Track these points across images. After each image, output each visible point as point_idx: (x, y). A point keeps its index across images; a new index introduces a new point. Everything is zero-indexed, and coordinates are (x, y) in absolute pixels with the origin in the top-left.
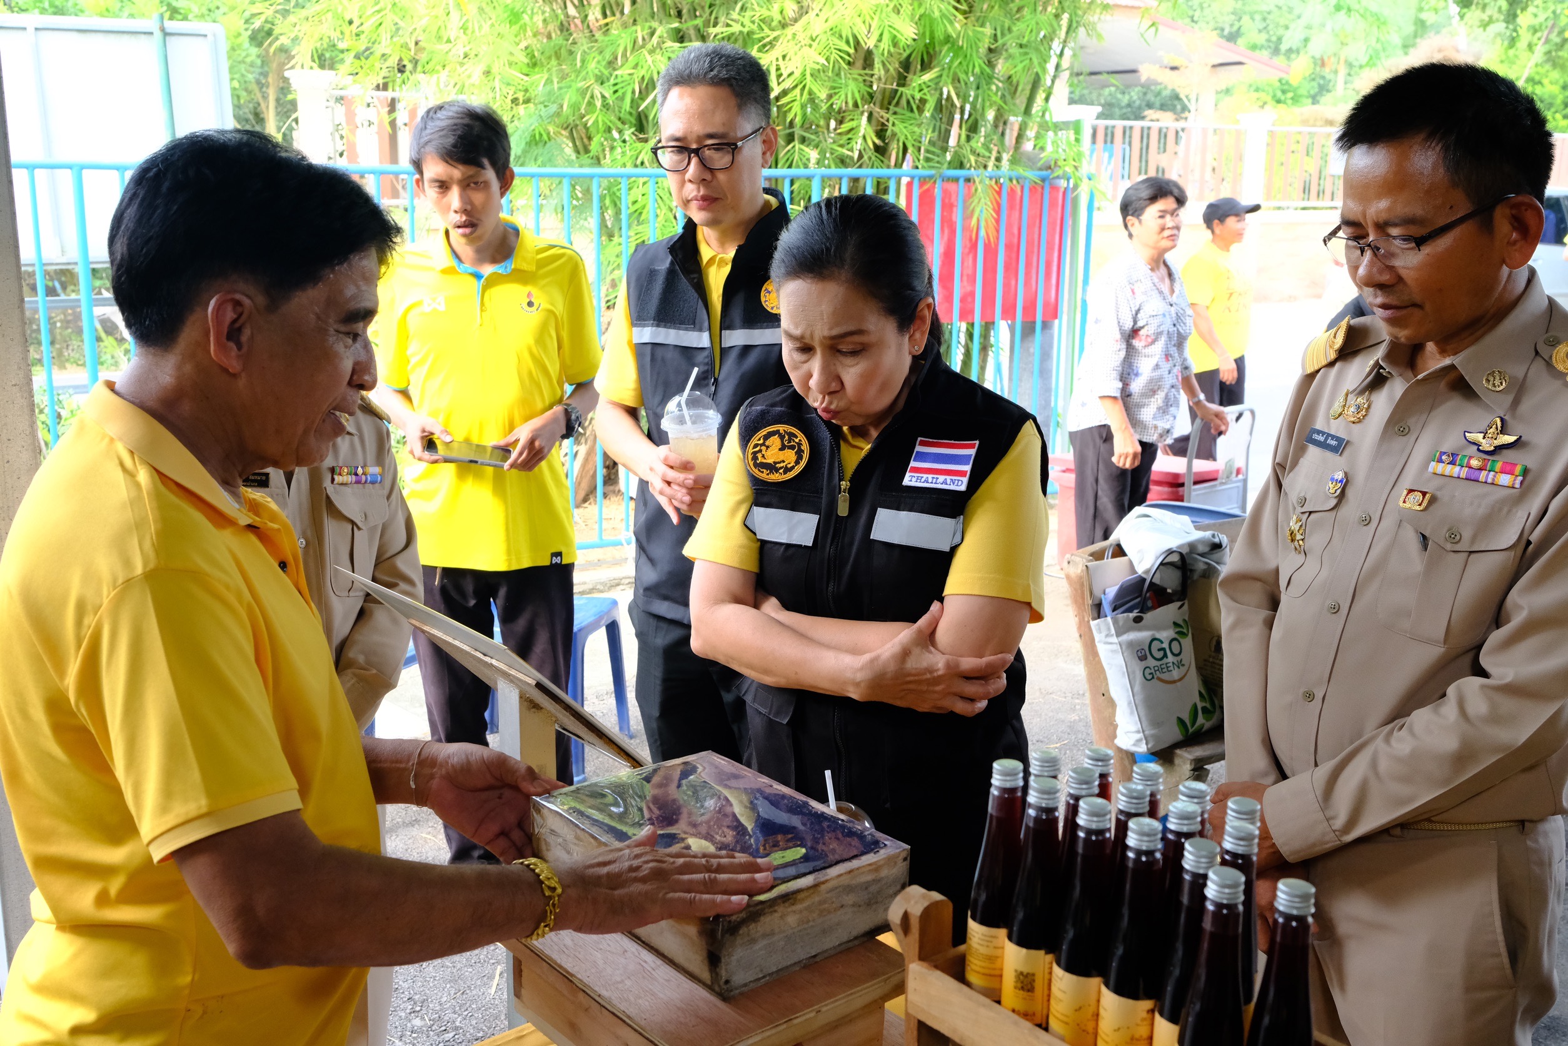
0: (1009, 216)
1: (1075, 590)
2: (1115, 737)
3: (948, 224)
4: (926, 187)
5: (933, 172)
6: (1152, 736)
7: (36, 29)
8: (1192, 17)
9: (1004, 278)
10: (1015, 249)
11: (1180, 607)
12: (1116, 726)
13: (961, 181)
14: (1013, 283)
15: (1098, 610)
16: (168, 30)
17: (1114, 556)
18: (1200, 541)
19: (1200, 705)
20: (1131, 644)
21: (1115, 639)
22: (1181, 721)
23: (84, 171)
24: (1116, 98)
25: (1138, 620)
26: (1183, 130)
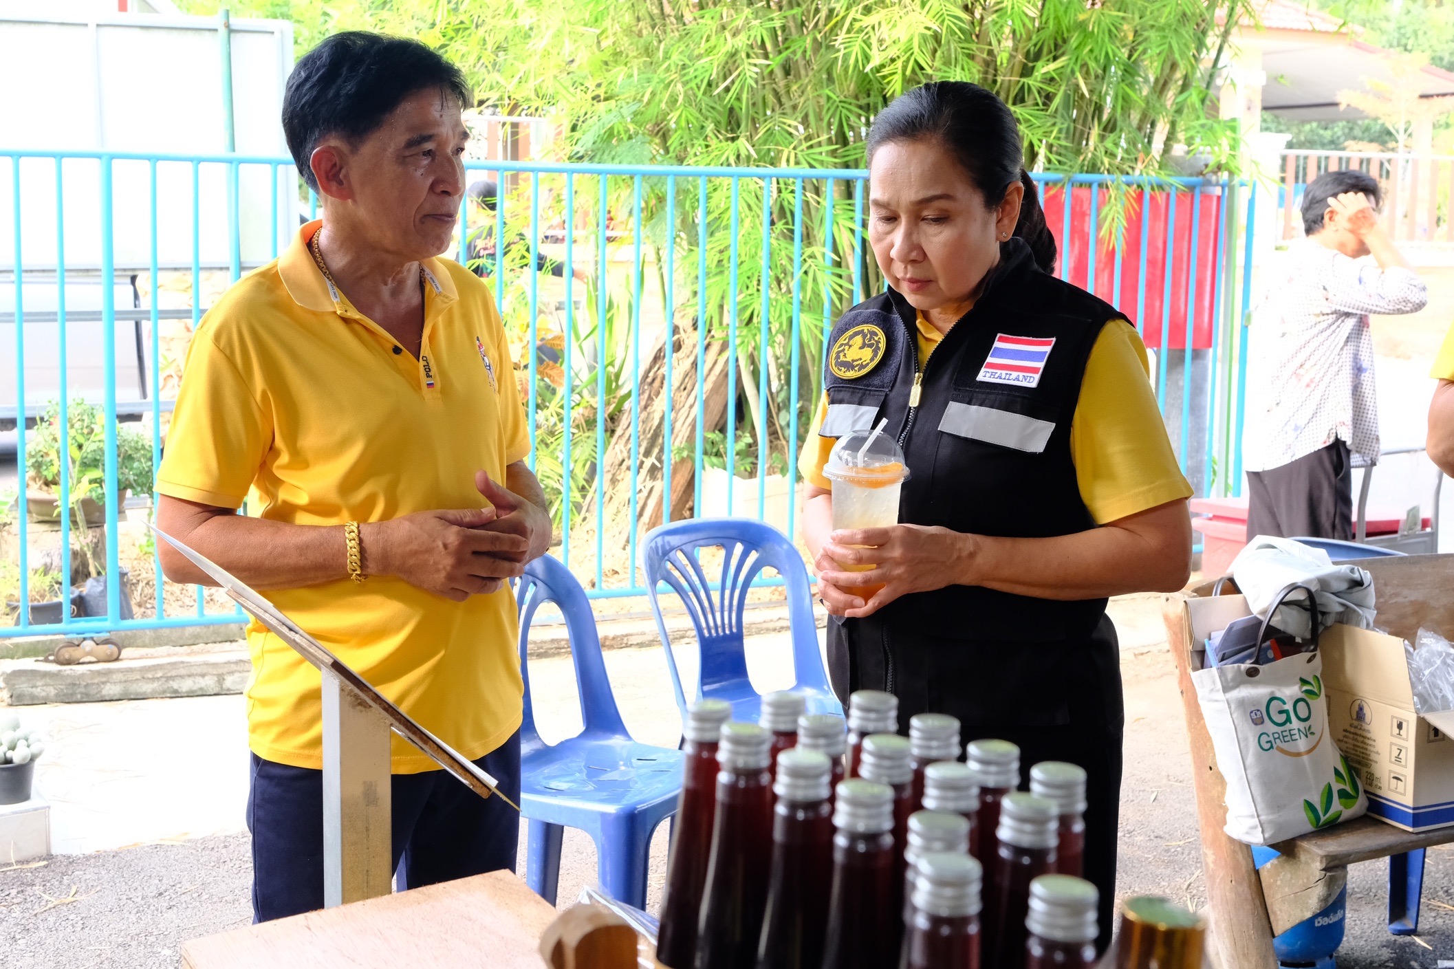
0: (1152, 228)
1: (1175, 633)
2: (1225, 823)
3: (1079, 234)
4: (1052, 192)
5: (1060, 175)
6: (1270, 822)
7: (98, 25)
8: (1405, 46)
9: (1146, 298)
10: (1160, 265)
11: (1309, 661)
12: (1225, 810)
13: (1095, 187)
14: (1157, 304)
15: (1200, 656)
16: (233, 27)
17: (1224, 592)
18: (1337, 577)
19: (1336, 787)
20: (1242, 703)
21: (1221, 695)
22: (1310, 806)
23: (115, 161)
24: (1318, 134)
25: (1252, 673)
26: (1389, 161)
